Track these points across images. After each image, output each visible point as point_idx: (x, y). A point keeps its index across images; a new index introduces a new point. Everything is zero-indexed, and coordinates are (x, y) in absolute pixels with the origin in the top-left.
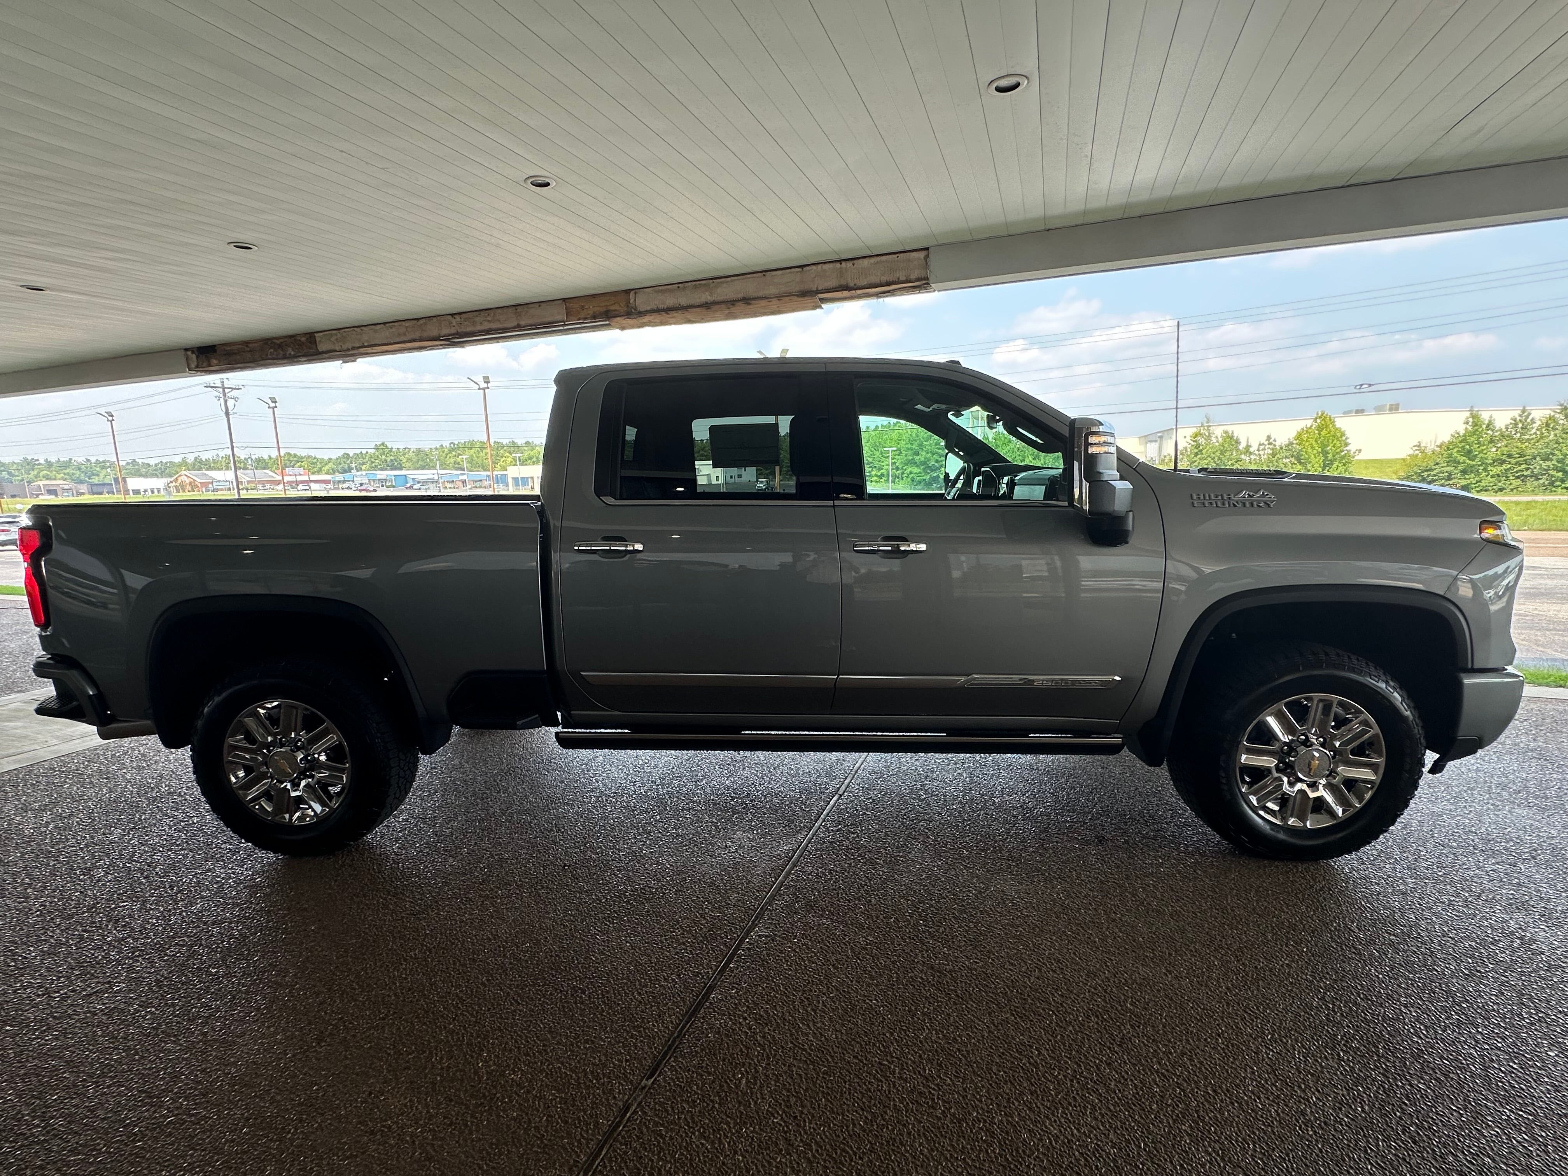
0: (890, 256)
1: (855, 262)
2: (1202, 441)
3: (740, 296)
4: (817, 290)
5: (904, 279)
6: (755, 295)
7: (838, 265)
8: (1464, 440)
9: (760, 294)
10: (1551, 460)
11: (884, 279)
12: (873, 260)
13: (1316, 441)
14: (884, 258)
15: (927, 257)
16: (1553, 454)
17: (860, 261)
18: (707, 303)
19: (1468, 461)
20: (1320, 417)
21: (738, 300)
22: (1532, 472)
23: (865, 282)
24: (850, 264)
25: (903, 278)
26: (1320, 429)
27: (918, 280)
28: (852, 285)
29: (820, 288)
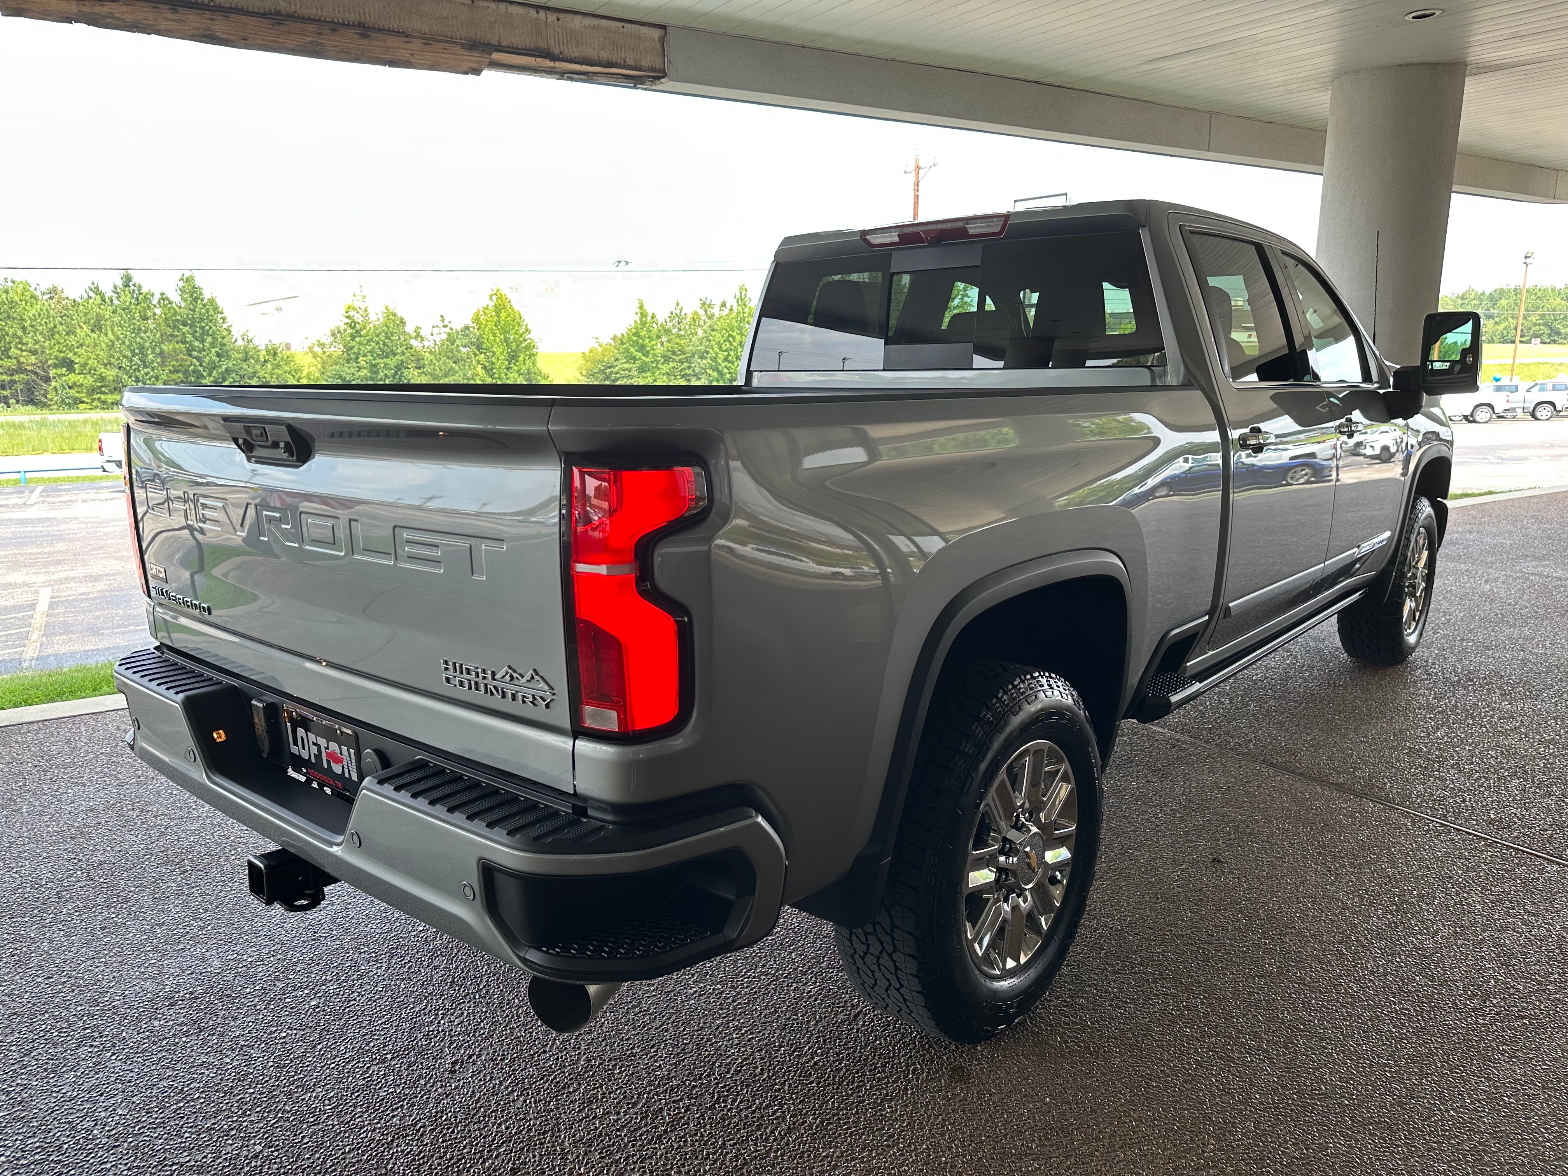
0: (614, 23)
1: (561, 15)
2: (358, 318)
3: (353, 17)
4: (499, 45)
5: (632, 63)
6: (381, 23)
7: (532, 13)
8: (637, 334)
9: (395, 25)
10: (706, 358)
11: (605, 55)
12: (589, 21)
13: (496, 326)
14: (604, 23)
15: (662, 40)
16: (708, 353)
17: (569, 17)
18: (278, 13)
19: (643, 358)
20: (496, 294)
21: (347, 25)
22: (694, 371)
23: (575, 53)
24: (552, 17)
25: (630, 62)
26: (498, 310)
27: (651, 69)
28: (557, 52)
29: (505, 43)
